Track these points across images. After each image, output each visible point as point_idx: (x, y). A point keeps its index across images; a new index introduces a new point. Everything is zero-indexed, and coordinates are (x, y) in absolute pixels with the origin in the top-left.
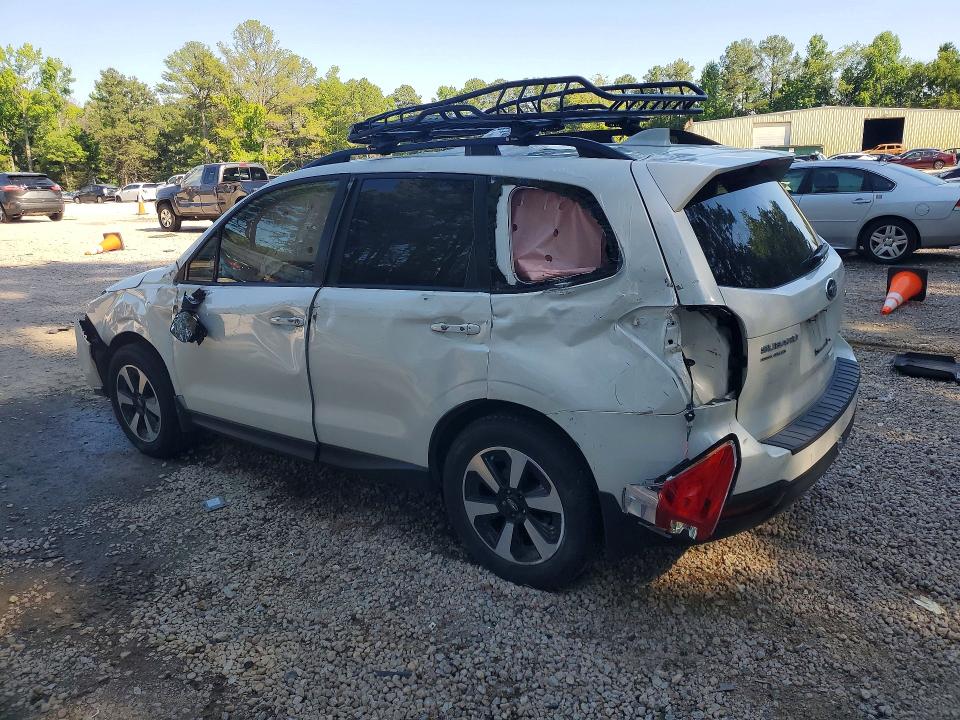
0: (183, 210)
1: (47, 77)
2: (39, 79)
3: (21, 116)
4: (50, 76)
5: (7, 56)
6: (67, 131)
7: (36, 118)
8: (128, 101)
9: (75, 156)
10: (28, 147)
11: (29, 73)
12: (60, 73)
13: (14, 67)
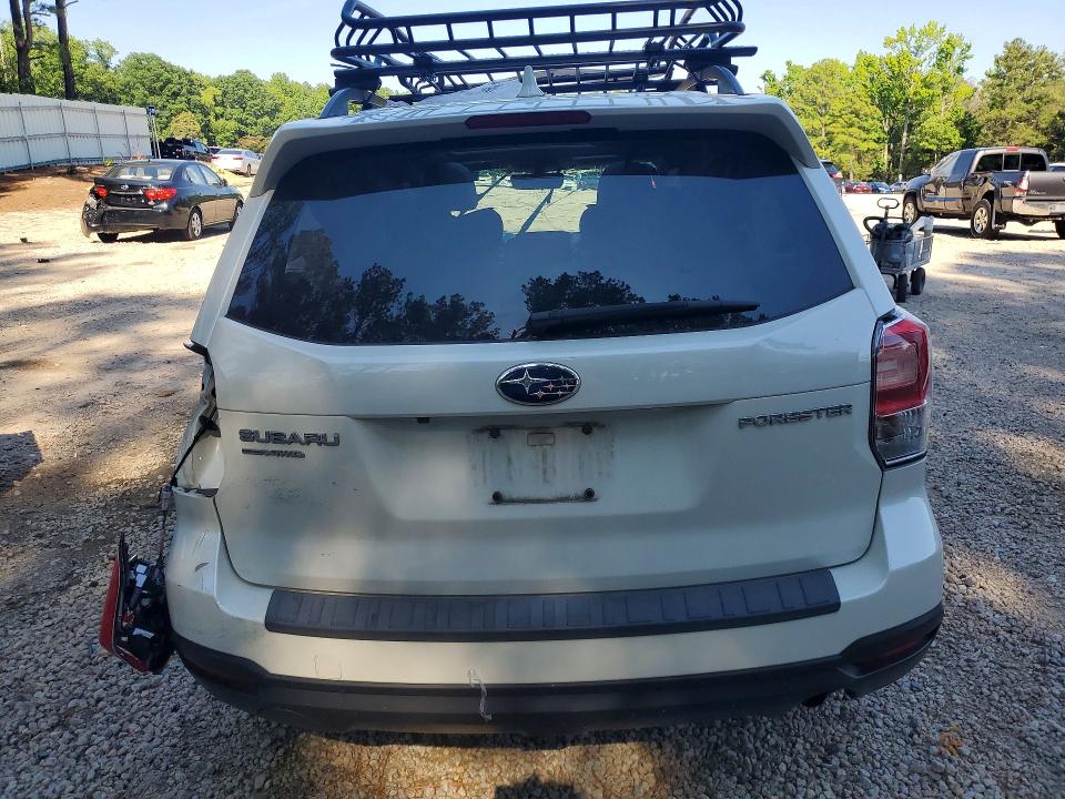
0: (927, 205)
1: (944, 55)
2: (935, 60)
3: (906, 102)
4: (947, 55)
5: (909, 37)
6: (948, 115)
7: (920, 103)
8: (1028, 75)
9: (950, 143)
10: (905, 134)
11: (927, 53)
12: (958, 50)
13: (913, 49)
